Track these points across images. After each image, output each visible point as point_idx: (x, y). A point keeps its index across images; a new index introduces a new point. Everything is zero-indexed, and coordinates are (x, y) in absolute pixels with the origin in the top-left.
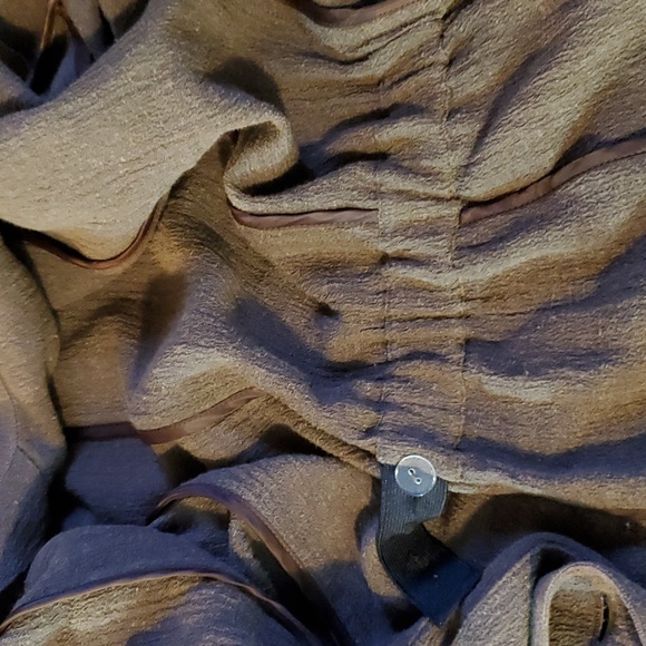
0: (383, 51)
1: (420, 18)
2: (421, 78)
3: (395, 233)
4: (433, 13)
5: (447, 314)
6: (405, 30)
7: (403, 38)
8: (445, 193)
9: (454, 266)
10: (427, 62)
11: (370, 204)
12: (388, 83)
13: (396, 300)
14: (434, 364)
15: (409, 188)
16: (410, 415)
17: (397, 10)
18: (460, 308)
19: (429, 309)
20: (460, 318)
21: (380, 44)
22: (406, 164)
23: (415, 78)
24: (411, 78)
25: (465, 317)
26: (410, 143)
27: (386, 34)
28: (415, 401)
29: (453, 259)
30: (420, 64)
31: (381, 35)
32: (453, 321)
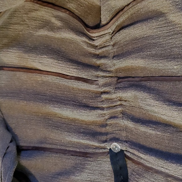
0: (97, 40)
1: (106, 34)
2: (107, 48)
3: (102, 86)
4: (109, 33)
5: (116, 104)
6: (102, 36)
7: (102, 38)
8: (113, 75)
9: (115, 93)
10: (108, 45)
11: (96, 79)
12: (98, 47)
13: (105, 103)
14: (115, 119)
15: (105, 75)
16: (113, 134)
17: (101, 31)
18: (119, 103)
19: (112, 104)
20: (120, 105)
21: (97, 38)
22: (104, 69)
23: (105, 48)
24: (104, 48)
25: (121, 105)
26: (105, 64)
27: (98, 36)
28: (114, 130)
29: (114, 91)
30: (106, 45)
31: (97, 36)
32: (118, 106)
